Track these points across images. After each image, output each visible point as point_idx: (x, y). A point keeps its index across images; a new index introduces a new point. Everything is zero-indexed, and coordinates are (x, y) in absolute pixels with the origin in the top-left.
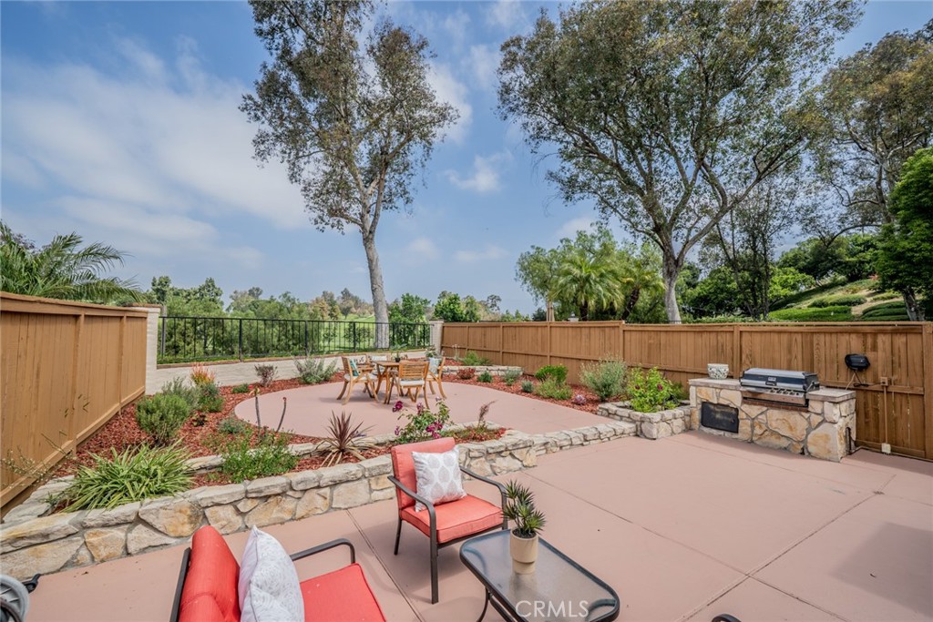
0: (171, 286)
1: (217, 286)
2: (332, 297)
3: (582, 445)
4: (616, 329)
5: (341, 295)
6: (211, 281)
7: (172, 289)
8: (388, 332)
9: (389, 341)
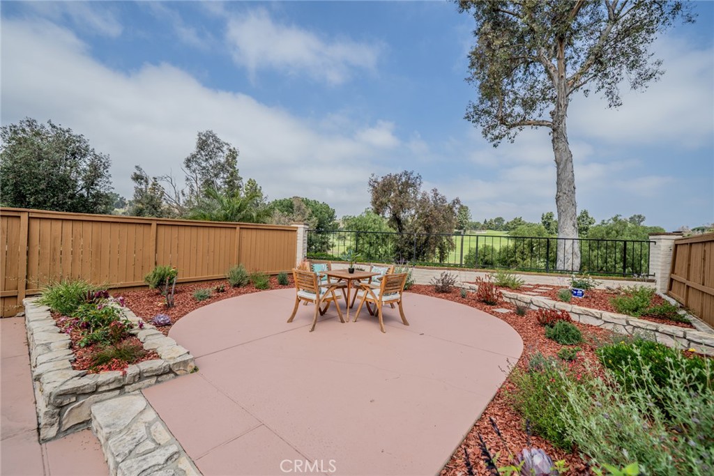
0: (554, 219)
6: (585, 212)
8: (577, 250)
9: (577, 262)
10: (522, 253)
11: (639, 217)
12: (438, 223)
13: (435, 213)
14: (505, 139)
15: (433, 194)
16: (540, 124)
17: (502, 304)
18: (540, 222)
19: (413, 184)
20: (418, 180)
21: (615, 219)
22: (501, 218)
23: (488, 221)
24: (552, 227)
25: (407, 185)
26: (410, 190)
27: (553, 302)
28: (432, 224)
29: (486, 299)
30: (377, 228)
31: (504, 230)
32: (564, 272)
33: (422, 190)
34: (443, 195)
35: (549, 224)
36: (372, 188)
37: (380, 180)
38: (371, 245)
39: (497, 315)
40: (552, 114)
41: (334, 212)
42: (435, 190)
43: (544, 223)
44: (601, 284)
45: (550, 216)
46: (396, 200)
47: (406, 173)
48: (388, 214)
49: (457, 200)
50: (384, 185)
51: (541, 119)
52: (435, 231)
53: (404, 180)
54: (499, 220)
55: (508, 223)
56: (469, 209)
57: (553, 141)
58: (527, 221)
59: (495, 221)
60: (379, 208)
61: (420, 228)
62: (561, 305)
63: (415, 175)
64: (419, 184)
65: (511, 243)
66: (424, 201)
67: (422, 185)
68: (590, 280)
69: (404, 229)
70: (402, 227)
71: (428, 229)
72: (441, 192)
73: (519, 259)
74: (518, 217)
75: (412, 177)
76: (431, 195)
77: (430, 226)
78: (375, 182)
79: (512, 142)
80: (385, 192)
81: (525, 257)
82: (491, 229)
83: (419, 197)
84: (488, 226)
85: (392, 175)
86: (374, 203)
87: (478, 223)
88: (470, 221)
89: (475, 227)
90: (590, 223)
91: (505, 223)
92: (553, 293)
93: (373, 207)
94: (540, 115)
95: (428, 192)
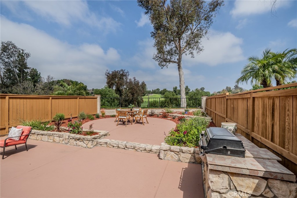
0: (177, 89)
1: (189, 88)
2: (230, 88)
3: (125, 148)
4: (225, 98)
5: (234, 88)
6: (187, 86)
7: (178, 90)
8: (185, 101)
9: (186, 105)
10: (168, 103)
11: (203, 88)
12: (137, 92)
13: (135, 87)
14: (165, 66)
15: (134, 80)
16: (175, 62)
17: (169, 117)
18: (172, 90)
19: (126, 75)
20: (127, 73)
21: (196, 89)
22: (159, 89)
23: (154, 90)
24: (177, 92)
25: (122, 75)
26: (124, 78)
27: (181, 115)
28: (134, 92)
29: (165, 116)
30: (111, 94)
31: (160, 94)
32: (183, 108)
33: (129, 77)
34: (138, 80)
35: (176, 91)
36: (107, 76)
37: (111, 73)
38: (108, 102)
39: (169, 120)
40: (178, 59)
41: (86, 87)
42: (134, 78)
43: (174, 91)
44: (191, 110)
45: (176, 88)
46: (119, 82)
47: (122, 70)
48: (114, 88)
49: (143, 82)
50: (113, 75)
51: (175, 61)
52: (136, 95)
53: (121, 73)
54: (158, 89)
55: (161, 91)
56: (146, 85)
57: (178, 68)
58: (168, 90)
59: (157, 90)
60: (110, 85)
61: (130, 94)
62: (183, 116)
63: (126, 71)
64: (128, 75)
65: (163, 99)
66: (131, 82)
67: (129, 75)
68: (189, 109)
69: (122, 95)
70: (121, 94)
71: (133, 94)
72: (137, 79)
73: (167, 105)
74: (165, 89)
75: (125, 72)
76: (133, 80)
77: (134, 93)
78: (108, 74)
79: (167, 68)
80: (113, 78)
81: (169, 104)
82: (155, 93)
83: (128, 80)
84: (154, 92)
85: (116, 71)
86: (108, 83)
87: (150, 91)
88: (147, 90)
89: (149, 92)
90: (189, 91)
91: (160, 91)
92: (180, 113)
93: (107, 85)
94: (174, 60)
95: (132, 79)
